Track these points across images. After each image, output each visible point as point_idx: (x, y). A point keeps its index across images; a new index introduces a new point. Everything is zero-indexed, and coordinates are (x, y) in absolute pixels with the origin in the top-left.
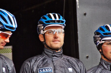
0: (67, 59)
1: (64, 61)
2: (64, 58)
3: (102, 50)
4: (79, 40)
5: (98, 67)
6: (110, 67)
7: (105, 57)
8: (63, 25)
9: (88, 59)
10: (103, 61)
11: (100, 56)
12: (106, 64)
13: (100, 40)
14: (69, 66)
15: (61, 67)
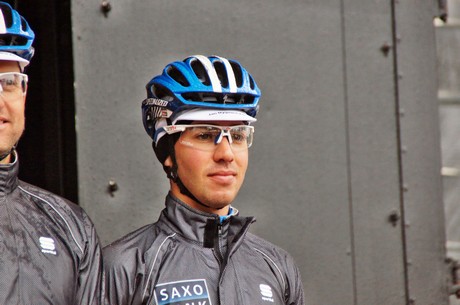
0: (32, 198)
1: (21, 208)
2: (21, 195)
3: (174, 160)
4: (77, 118)
5: (157, 229)
6: (203, 230)
7: (185, 191)
8: (24, 55)
9: (112, 196)
10: (178, 205)
11: (165, 185)
12: (187, 220)
13: (169, 122)
14: (43, 227)
15: (12, 232)
